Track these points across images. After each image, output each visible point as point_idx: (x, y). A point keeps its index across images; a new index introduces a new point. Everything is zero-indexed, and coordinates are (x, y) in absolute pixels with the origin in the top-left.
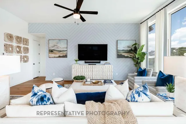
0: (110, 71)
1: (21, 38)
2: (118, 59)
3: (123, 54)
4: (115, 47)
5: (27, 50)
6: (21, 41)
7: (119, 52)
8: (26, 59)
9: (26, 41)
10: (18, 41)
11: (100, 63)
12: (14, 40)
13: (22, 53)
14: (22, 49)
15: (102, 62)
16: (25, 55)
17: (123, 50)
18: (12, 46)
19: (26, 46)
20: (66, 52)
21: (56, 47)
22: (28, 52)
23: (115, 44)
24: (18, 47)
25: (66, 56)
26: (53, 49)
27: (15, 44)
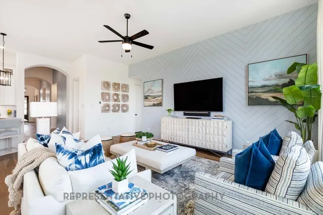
0: (220, 133)
1: (119, 84)
2: (251, 107)
3: (265, 96)
4: (243, 80)
5: (126, 97)
6: (119, 88)
7: (252, 92)
8: (125, 108)
9: (126, 87)
10: (115, 88)
11: (208, 115)
12: (111, 88)
13: (121, 101)
14: (120, 97)
15: (213, 114)
16: (124, 103)
17: (264, 86)
18: (108, 94)
19: (126, 93)
20: (161, 97)
21: (150, 91)
22: (128, 100)
23: (243, 73)
24: (115, 94)
25: (160, 104)
26: (147, 94)
27: (112, 92)
